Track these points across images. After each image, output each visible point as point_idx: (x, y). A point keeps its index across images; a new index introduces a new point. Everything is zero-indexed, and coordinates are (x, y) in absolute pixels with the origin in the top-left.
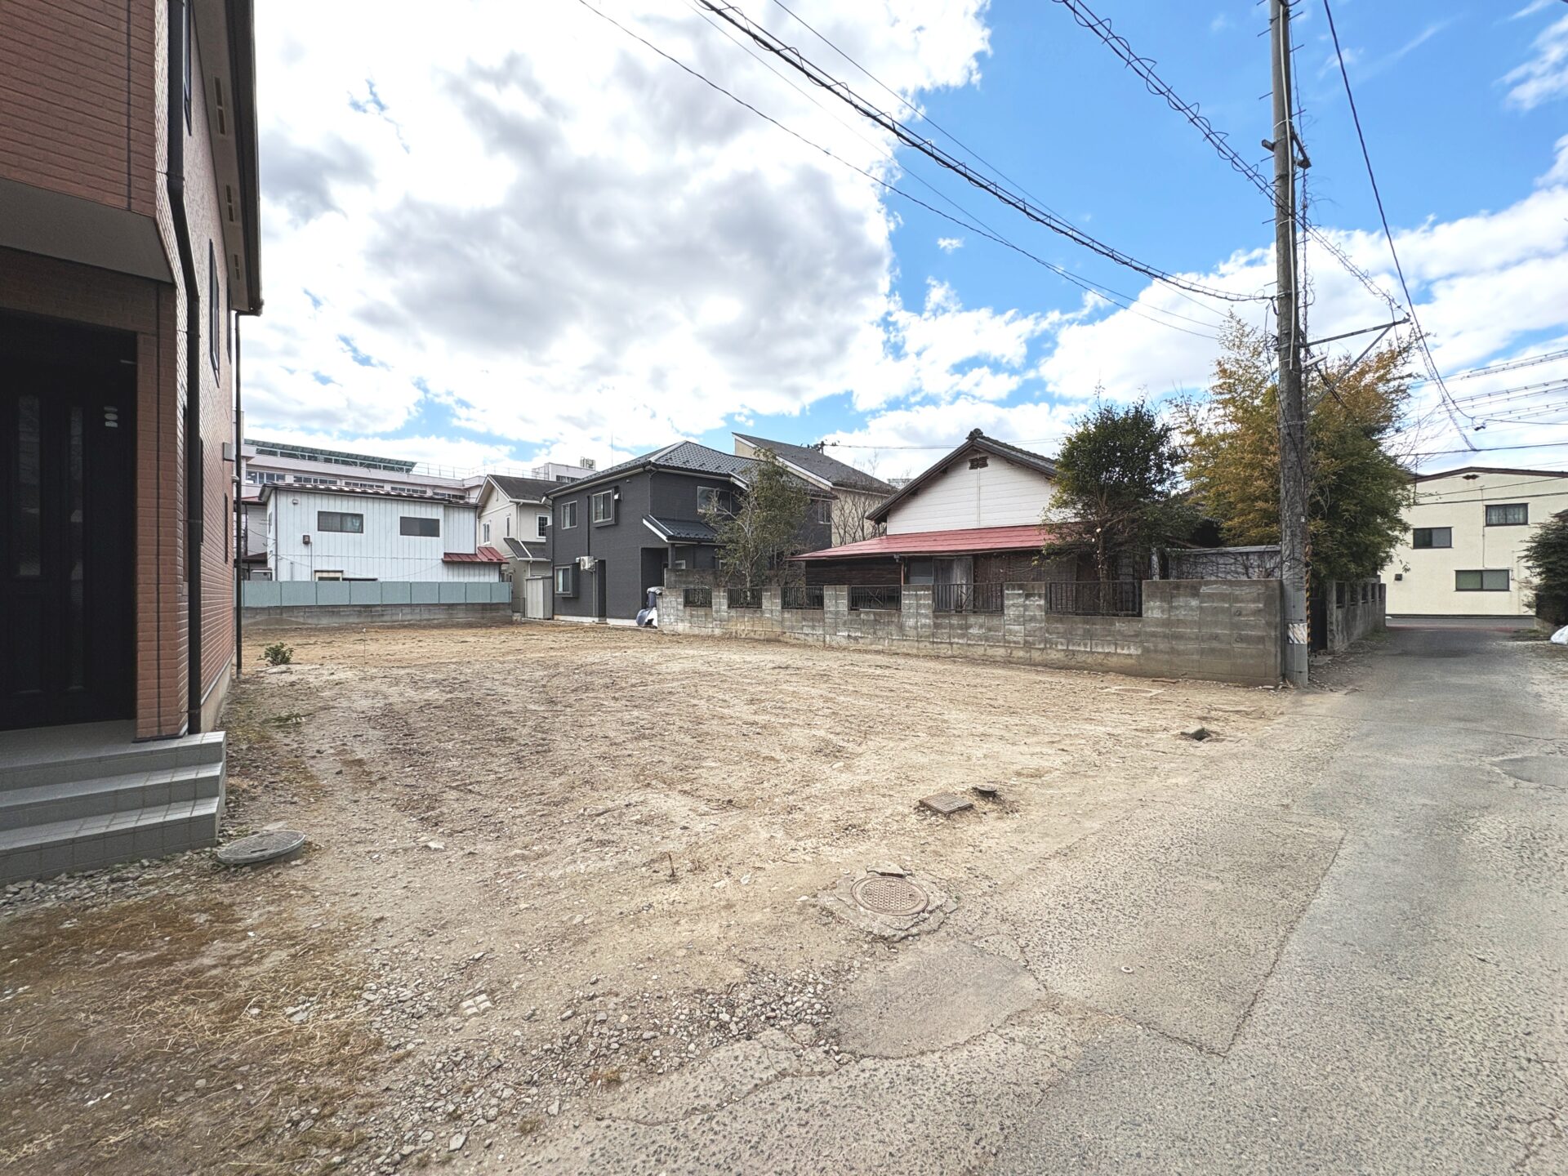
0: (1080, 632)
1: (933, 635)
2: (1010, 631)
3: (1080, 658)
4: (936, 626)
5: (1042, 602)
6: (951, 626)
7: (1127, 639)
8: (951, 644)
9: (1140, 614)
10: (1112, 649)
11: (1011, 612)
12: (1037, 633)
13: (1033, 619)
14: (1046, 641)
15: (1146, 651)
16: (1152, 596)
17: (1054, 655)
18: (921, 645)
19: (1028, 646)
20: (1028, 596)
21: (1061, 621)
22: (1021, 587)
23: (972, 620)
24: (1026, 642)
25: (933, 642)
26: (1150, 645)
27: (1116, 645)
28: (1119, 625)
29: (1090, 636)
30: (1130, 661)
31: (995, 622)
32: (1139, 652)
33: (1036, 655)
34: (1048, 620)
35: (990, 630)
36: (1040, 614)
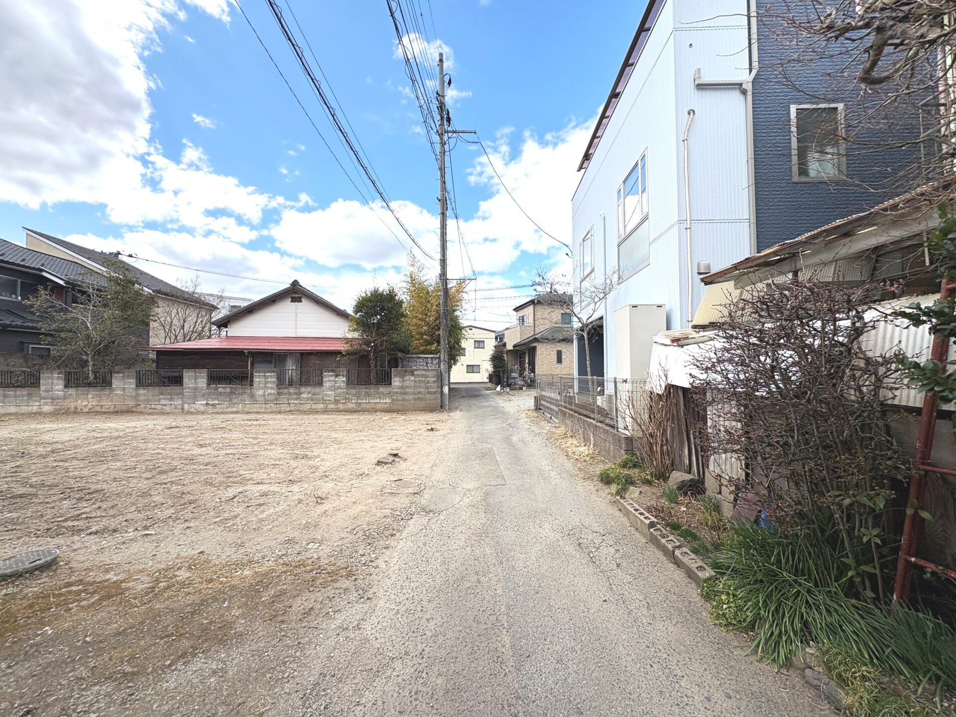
0: (363, 393)
1: (277, 399)
2: (326, 395)
3: (363, 406)
4: (279, 394)
5: (345, 379)
6: (290, 394)
7: (385, 395)
8: (289, 404)
9: (390, 384)
10: (378, 401)
11: (327, 384)
12: (342, 395)
13: (339, 388)
14: (346, 399)
15: (393, 400)
16: (396, 376)
17: (350, 406)
18: (268, 406)
19: (336, 402)
20: (336, 376)
21: (354, 388)
22: (333, 371)
23: (303, 389)
24: (335, 400)
25: (277, 404)
26: (395, 398)
27: (380, 398)
28: (382, 389)
29: (368, 395)
30: (386, 406)
31: (317, 390)
32: (390, 401)
33: (341, 406)
34: (347, 388)
35: (314, 394)
36: (343, 385)
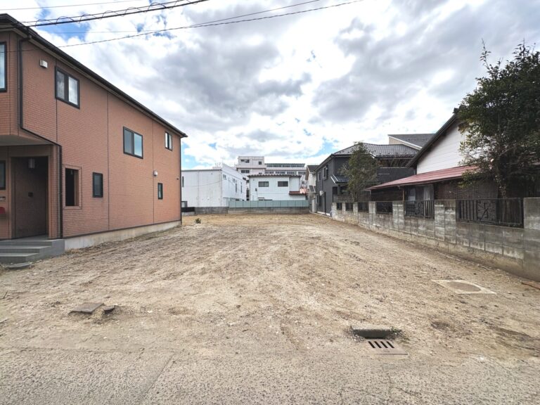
0: (477, 235)
1: (404, 229)
2: (438, 230)
3: (478, 254)
4: (406, 224)
5: (454, 213)
6: (411, 224)
8: (411, 234)
9: (522, 226)
10: (500, 251)
11: (438, 218)
12: (452, 234)
13: (449, 224)
14: (457, 239)
15: (527, 256)
16: (532, 212)
17: (462, 249)
18: (400, 234)
19: (447, 241)
20: (446, 209)
21: (465, 226)
22: (443, 203)
23: (420, 222)
24: (446, 238)
25: (405, 233)
26: (532, 253)
27: (503, 248)
28: (506, 233)
29: (484, 239)
30: (516, 264)
31: (430, 224)
32: (522, 257)
33: (451, 248)
34: (457, 226)
35: (428, 228)
36: (453, 221)
